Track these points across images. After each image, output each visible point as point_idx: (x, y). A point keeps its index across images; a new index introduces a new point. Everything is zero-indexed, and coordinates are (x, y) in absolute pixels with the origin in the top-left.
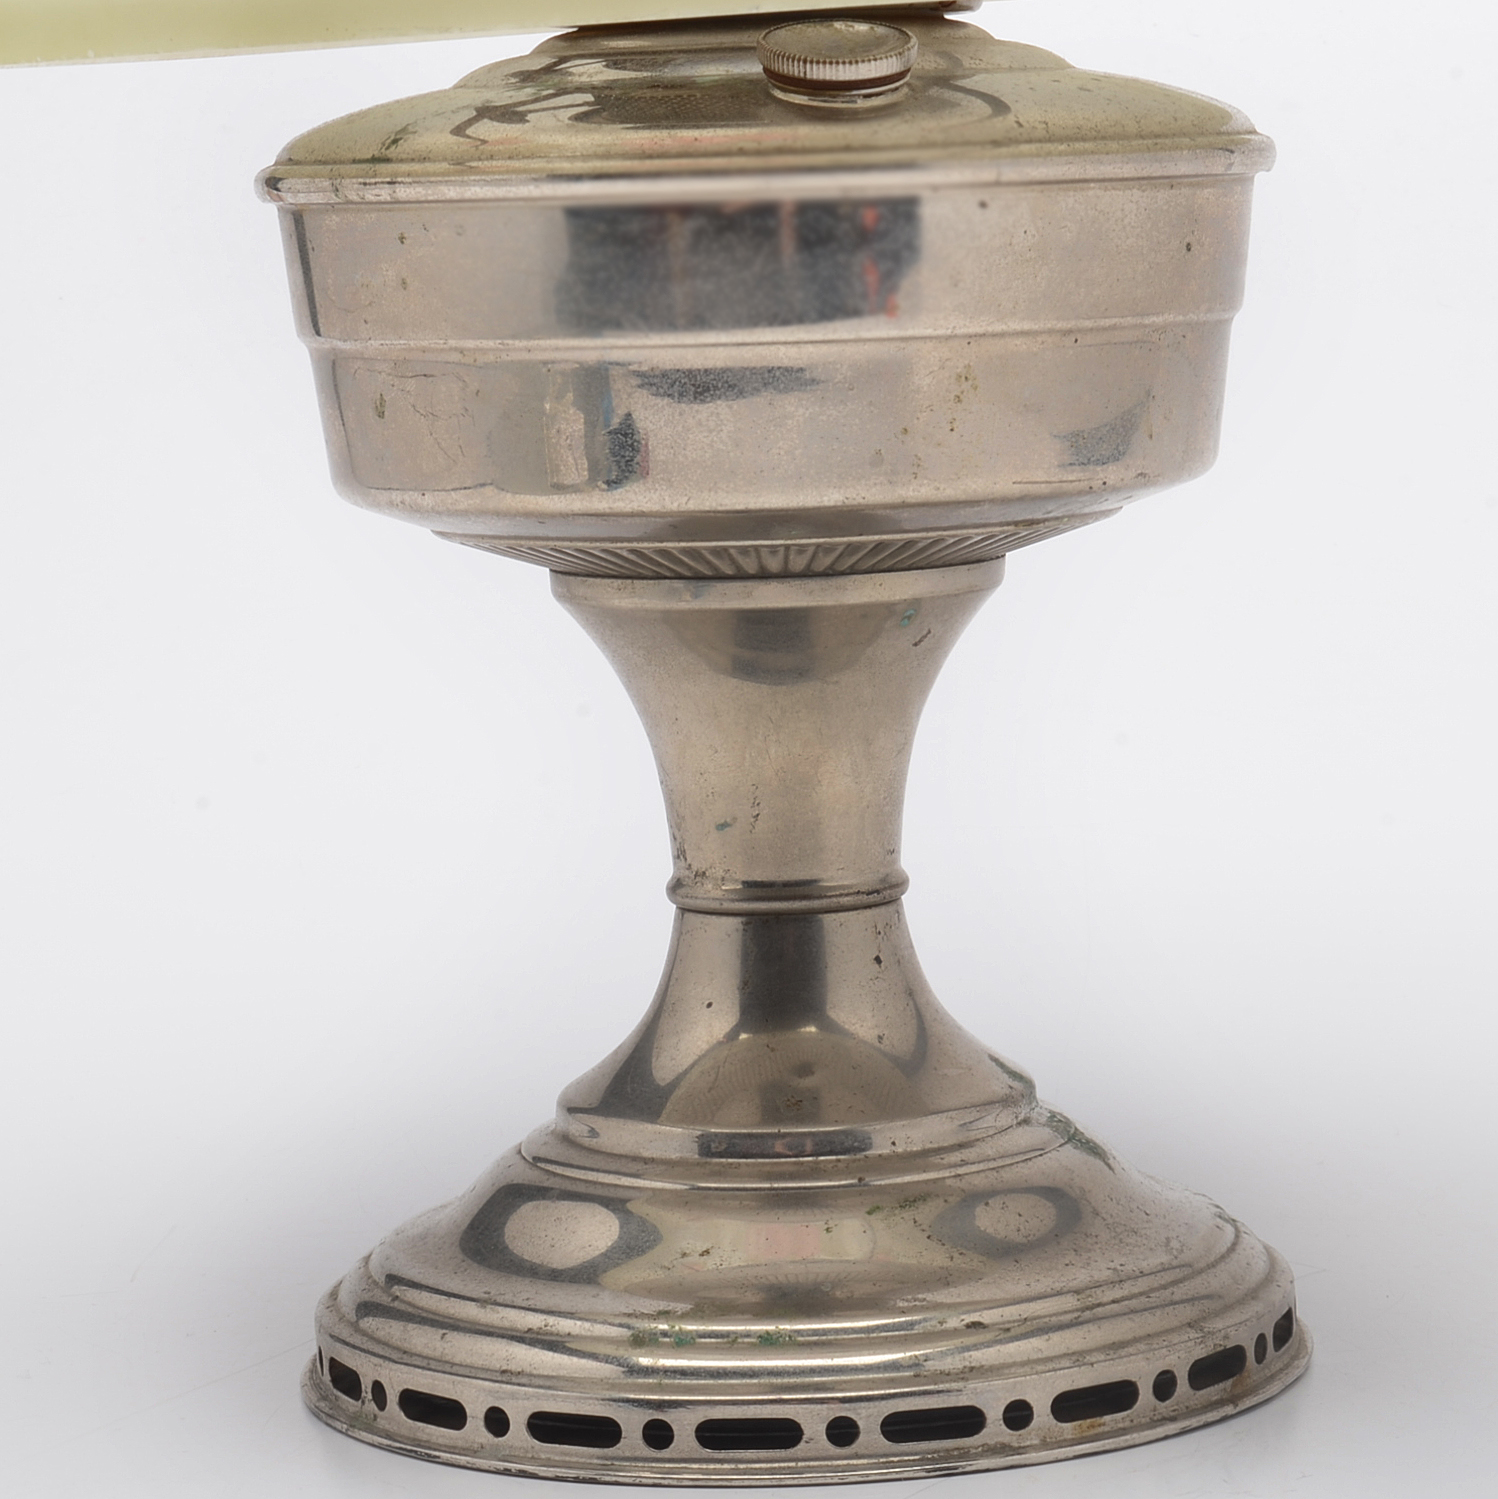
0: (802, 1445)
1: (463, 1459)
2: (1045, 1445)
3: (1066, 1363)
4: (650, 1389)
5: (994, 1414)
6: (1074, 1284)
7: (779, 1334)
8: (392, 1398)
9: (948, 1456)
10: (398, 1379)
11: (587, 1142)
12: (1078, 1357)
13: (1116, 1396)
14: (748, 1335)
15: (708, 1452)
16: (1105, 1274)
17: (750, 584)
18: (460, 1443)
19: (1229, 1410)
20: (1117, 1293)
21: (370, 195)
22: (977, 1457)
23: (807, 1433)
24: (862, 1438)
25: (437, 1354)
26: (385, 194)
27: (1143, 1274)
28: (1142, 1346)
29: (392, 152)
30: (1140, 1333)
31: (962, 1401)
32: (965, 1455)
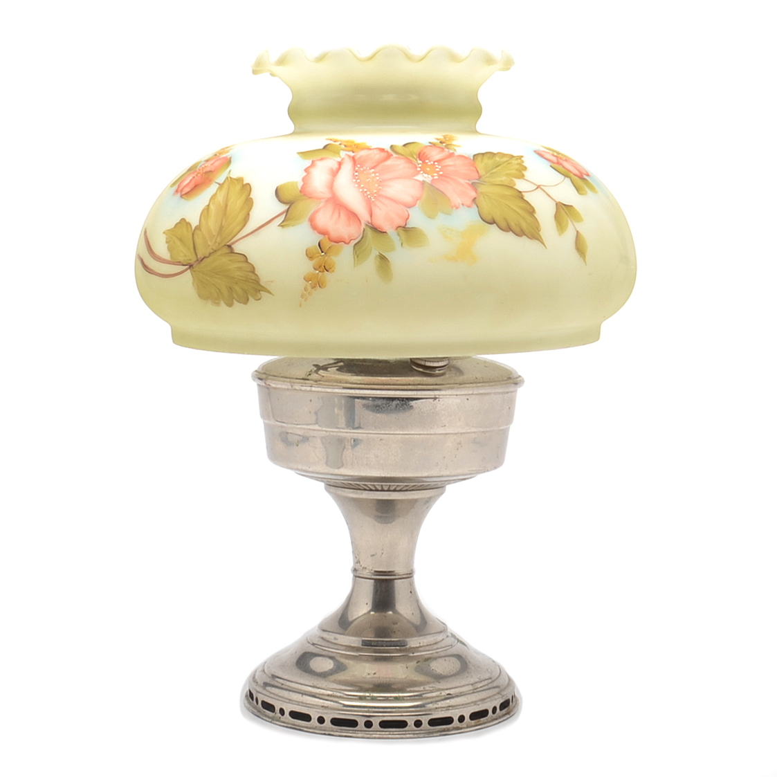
0: (407, 727)
1: (311, 730)
2: (468, 727)
3: (472, 704)
4: (366, 712)
5: (456, 719)
6: (471, 683)
7: (400, 697)
8: (287, 713)
9: (444, 730)
10: (288, 708)
11: (333, 641)
12: (475, 703)
13: (483, 713)
14: (391, 697)
15: (383, 729)
16: (477, 680)
17: (390, 493)
18: (309, 726)
19: (508, 716)
20: (481, 685)
21: (303, 388)
22: (452, 730)
23: (409, 724)
24: (423, 725)
25: (301, 701)
26: (309, 388)
27: (486, 680)
28: (489, 700)
29: (309, 377)
30: (488, 696)
31: (449, 715)
32: (448, 730)
